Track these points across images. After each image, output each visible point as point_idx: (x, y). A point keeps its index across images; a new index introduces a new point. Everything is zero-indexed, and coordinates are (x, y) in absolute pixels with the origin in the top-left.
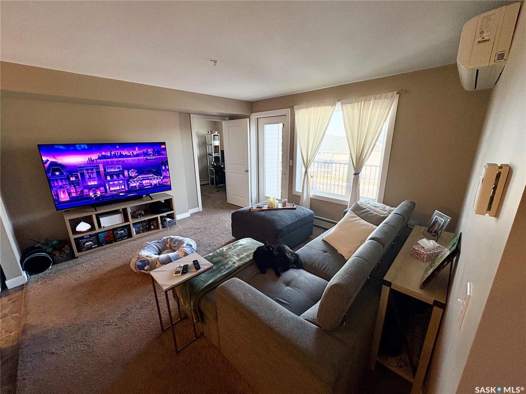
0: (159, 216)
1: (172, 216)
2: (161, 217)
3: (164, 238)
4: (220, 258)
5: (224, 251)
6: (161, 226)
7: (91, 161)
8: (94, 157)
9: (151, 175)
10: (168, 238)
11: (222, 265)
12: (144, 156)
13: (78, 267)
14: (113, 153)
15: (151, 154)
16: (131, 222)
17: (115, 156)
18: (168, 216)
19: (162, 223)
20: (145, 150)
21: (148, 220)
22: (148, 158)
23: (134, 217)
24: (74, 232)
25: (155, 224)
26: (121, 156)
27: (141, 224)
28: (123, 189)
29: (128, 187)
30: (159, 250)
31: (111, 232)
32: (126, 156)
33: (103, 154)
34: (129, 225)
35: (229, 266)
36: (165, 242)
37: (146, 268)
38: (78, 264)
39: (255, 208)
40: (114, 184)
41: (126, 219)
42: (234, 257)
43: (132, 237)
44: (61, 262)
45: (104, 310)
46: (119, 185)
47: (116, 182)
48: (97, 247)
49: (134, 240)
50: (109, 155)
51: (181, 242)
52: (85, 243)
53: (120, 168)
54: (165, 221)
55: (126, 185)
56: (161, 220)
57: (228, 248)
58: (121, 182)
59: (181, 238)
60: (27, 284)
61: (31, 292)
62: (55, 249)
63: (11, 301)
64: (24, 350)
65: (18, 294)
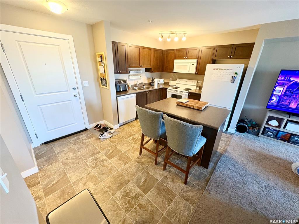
13: (257, 142)
24: (267, 123)
31: (289, 135)
44: (251, 134)
48: (274, 138)
52: (268, 132)
60: (234, 134)
61: (234, 138)
62: (251, 126)
63: (226, 137)
64: (222, 159)
65: (229, 136)
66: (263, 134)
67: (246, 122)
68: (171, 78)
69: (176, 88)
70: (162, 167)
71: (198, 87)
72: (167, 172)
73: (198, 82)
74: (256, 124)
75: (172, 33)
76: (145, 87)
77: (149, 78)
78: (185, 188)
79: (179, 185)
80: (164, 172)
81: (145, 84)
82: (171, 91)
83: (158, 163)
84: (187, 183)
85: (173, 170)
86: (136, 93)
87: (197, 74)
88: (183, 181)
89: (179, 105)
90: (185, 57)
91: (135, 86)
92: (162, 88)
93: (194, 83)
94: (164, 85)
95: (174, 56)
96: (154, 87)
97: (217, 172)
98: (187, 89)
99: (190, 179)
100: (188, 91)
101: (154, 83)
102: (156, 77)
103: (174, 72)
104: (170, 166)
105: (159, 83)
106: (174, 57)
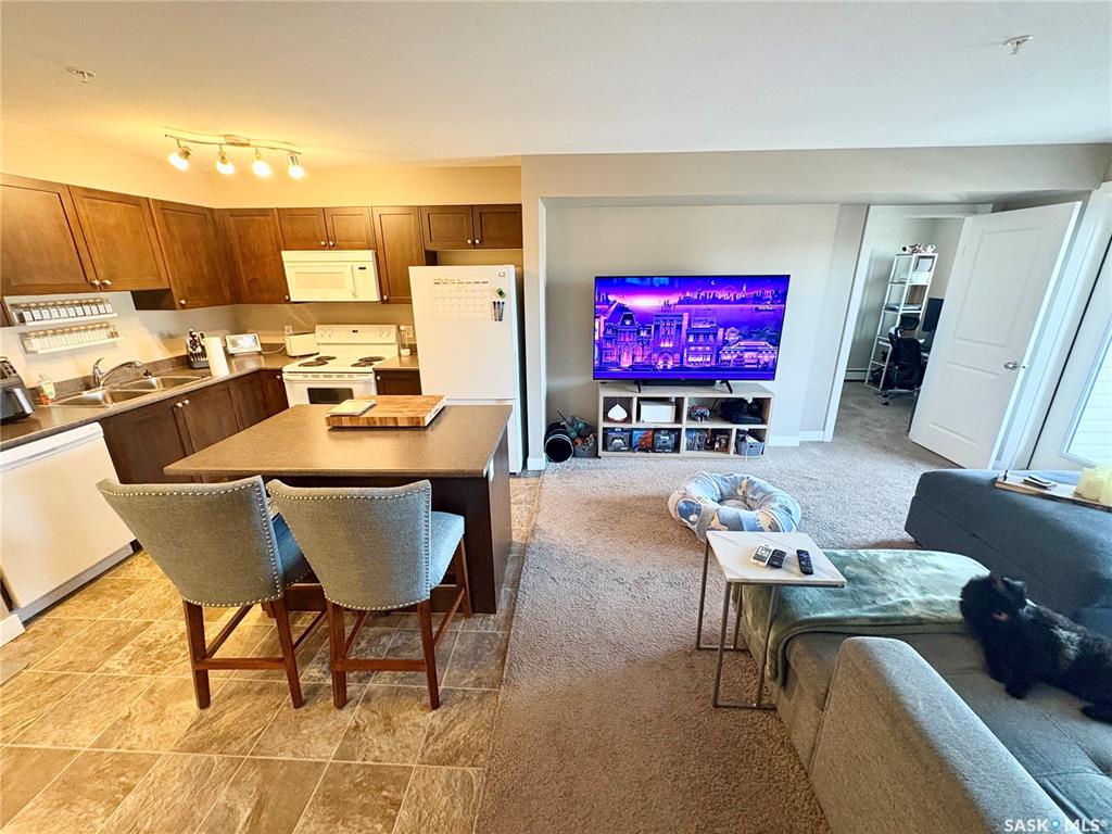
0: (735, 427)
1: (758, 435)
2: (738, 431)
3: (736, 475)
4: (864, 573)
5: (881, 560)
6: (732, 448)
7: (667, 305)
8: (673, 300)
9: (763, 343)
10: (743, 479)
11: (867, 592)
12: (754, 303)
13: (598, 473)
14: (702, 294)
15: (768, 300)
16: (685, 424)
17: (704, 301)
18: (752, 433)
19: (736, 446)
20: (758, 292)
21: (713, 430)
22: (761, 307)
23: (690, 417)
24: (606, 418)
25: (723, 442)
26: (715, 301)
27: (698, 434)
28: (708, 362)
29: (717, 361)
30: (722, 494)
31: (651, 433)
32: (723, 302)
33: (688, 294)
34: (679, 430)
35: (889, 603)
36: (736, 484)
37: (692, 518)
38: (600, 468)
39: (1015, 480)
40: (696, 351)
41: (678, 418)
42: (909, 587)
43: (679, 452)
44: (581, 457)
45: (619, 556)
46: (704, 353)
47: (700, 348)
48: (628, 451)
49: (682, 459)
50: (696, 297)
51: (768, 497)
52: (614, 439)
53: (713, 323)
54: (743, 439)
55: (715, 356)
56: (737, 438)
57: (894, 560)
58: (708, 348)
59: (770, 488)
60: (544, 471)
61: (547, 485)
62: (579, 436)
63: (527, 487)
64: (530, 557)
65: (534, 480)
66: (605, 448)
67: (563, 427)
68: (290, 327)
69: (322, 361)
70: (332, 700)
71: (404, 347)
72: (358, 707)
73: (399, 328)
74: (586, 426)
75: (233, 144)
76: (153, 380)
77: (171, 336)
78: (437, 722)
79: (414, 725)
80: (345, 713)
81: (156, 365)
82: (300, 377)
83: (307, 693)
84: (440, 699)
85: (380, 683)
86: (104, 421)
87: (388, 301)
88: (427, 699)
89: (338, 426)
90: (323, 243)
91: (89, 384)
92: (258, 373)
93: (388, 334)
94: (265, 356)
95: (276, 236)
96: (210, 374)
97: (524, 609)
98: (368, 361)
99: (449, 678)
100: (369, 369)
101: (204, 354)
102: (213, 330)
103: (292, 300)
104: (364, 678)
105: (231, 350)
106: (278, 241)
